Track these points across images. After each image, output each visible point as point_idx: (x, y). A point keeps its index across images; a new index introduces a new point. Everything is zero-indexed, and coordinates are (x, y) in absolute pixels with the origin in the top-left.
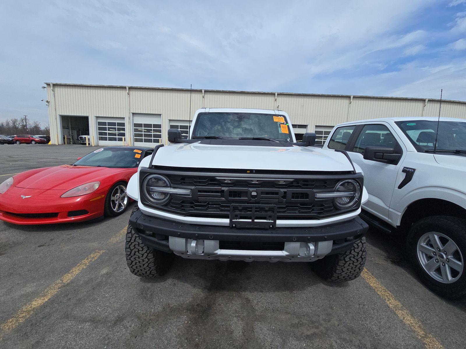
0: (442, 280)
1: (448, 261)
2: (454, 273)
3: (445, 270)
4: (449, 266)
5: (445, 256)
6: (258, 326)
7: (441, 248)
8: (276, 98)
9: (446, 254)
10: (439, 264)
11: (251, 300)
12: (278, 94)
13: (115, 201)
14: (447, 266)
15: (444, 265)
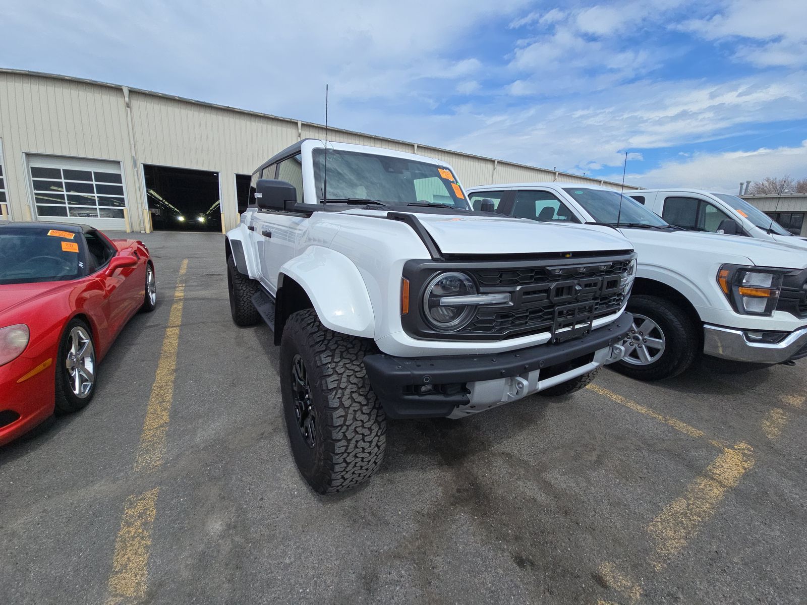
0: (640, 362)
1: (645, 341)
2: (652, 351)
3: (643, 351)
4: (645, 346)
5: (640, 337)
6: (548, 476)
7: (636, 330)
8: (300, 131)
9: (642, 335)
10: (634, 347)
11: (509, 452)
12: (303, 125)
13: (71, 372)
14: (644, 346)
15: (641, 347)
